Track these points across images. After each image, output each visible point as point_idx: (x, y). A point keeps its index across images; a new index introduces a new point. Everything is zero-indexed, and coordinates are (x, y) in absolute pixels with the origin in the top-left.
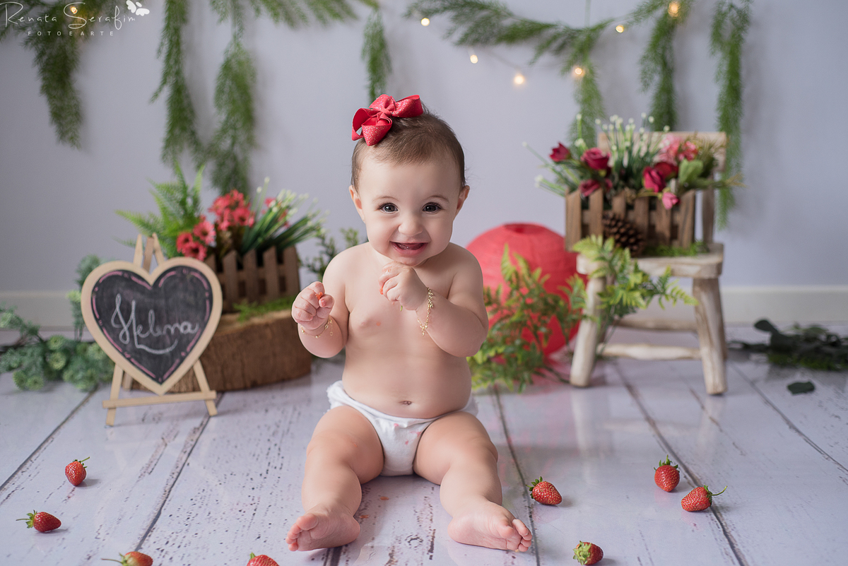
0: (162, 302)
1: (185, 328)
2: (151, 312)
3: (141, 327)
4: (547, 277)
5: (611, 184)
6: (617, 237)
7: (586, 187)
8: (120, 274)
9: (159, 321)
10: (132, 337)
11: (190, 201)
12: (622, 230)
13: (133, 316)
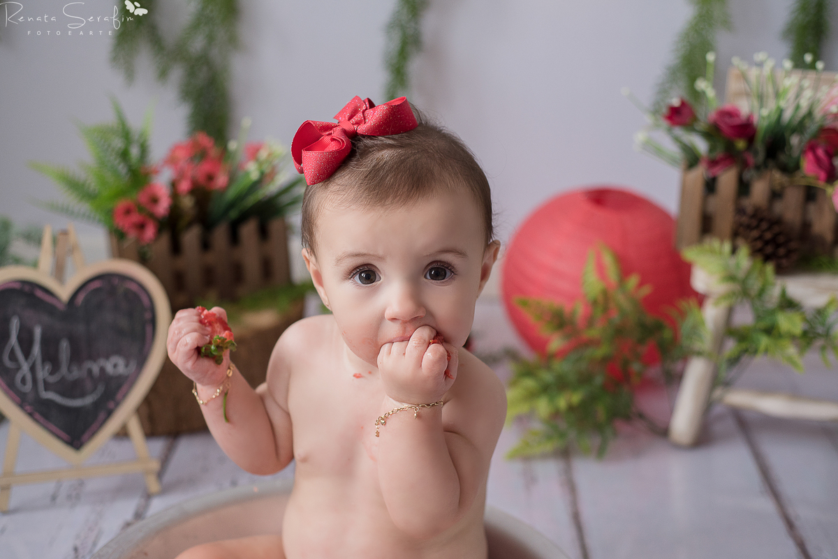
0: (80, 328)
1: (115, 366)
2: (64, 345)
3: (48, 367)
4: (646, 290)
5: (751, 160)
6: (759, 244)
7: (713, 163)
8: (17, 286)
9: (76, 357)
10: (35, 380)
11: (135, 152)
12: (768, 236)
13: (36, 350)
